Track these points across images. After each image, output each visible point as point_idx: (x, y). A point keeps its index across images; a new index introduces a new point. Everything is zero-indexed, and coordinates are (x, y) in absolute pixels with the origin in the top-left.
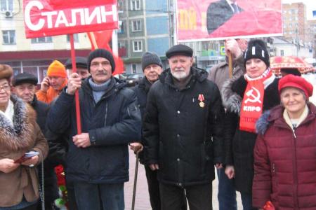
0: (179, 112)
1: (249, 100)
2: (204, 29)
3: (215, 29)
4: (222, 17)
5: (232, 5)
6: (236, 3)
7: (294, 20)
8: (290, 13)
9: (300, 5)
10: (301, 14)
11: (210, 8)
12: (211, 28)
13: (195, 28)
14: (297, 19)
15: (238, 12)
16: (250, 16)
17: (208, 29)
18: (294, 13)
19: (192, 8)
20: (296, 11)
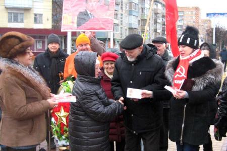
0: (131, 82)
1: (178, 75)
2: (75, 25)
3: (80, 25)
4: (85, 20)
5: (90, 14)
6: (92, 13)
7: (192, 18)
8: (190, 13)
9: (197, 9)
10: (197, 15)
11: (79, 15)
12: (79, 25)
13: (71, 24)
14: (194, 18)
15: (92, 18)
16: (98, 20)
17: (77, 25)
18: (192, 14)
19: (70, 14)
20: (194, 13)
